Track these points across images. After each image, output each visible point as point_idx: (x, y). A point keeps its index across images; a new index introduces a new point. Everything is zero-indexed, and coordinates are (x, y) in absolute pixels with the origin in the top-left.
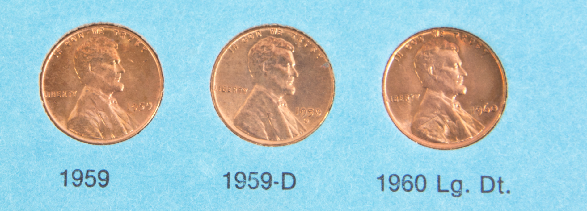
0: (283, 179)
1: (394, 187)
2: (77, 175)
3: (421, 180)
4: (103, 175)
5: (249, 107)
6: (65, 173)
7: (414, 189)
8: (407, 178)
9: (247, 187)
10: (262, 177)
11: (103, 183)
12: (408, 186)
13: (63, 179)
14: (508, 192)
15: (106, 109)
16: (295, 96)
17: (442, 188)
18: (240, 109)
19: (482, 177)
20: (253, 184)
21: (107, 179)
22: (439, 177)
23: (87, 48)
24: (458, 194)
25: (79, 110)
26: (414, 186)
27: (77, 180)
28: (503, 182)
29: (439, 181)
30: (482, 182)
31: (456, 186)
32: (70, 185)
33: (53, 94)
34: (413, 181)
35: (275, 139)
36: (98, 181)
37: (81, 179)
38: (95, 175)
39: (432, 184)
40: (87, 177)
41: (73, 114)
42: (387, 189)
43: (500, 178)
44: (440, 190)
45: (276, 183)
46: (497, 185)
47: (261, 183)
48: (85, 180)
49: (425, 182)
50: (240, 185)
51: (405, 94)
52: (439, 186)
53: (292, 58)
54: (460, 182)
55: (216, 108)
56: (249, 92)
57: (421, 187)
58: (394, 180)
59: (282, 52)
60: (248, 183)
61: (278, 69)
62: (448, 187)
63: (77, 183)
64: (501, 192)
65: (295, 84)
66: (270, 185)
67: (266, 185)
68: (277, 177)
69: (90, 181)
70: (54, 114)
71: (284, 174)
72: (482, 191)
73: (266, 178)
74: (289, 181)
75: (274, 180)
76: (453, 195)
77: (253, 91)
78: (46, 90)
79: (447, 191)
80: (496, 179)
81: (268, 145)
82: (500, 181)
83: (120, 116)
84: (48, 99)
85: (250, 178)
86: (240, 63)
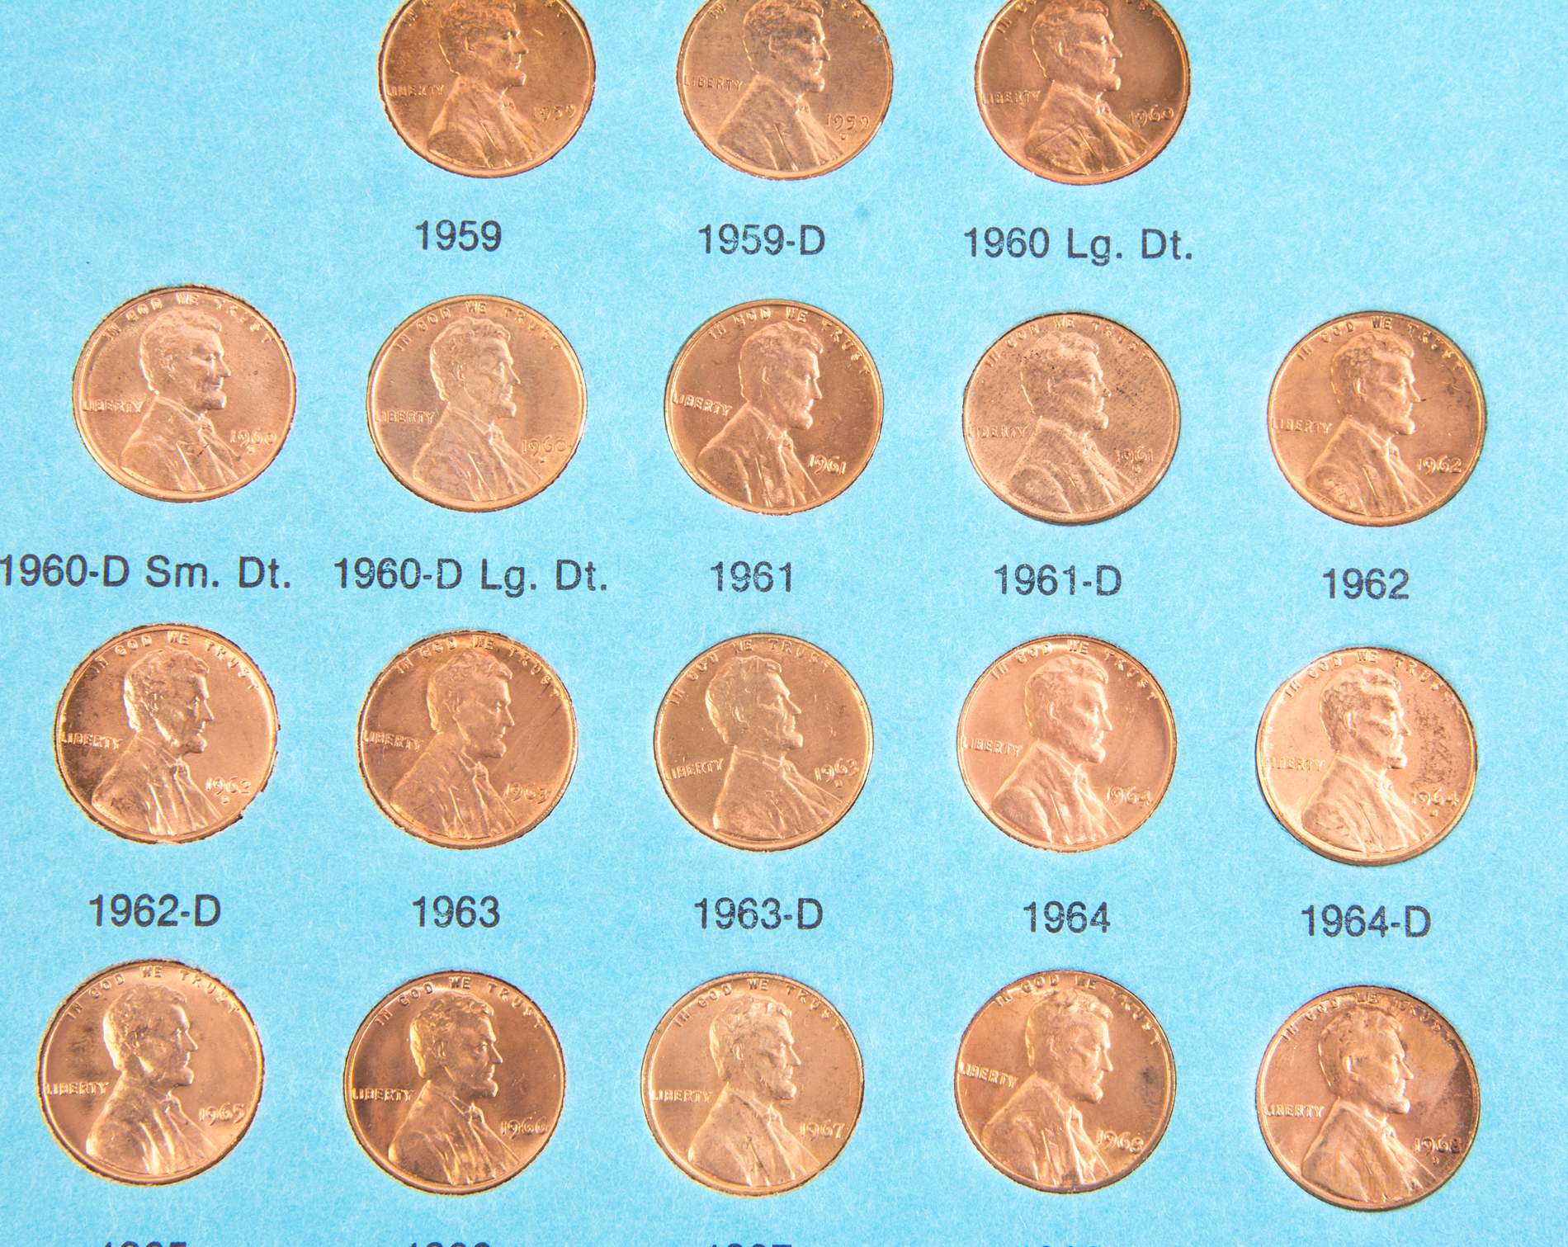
0: (803, 237)
1: (994, 250)
2: (446, 230)
3: (1039, 236)
4: (491, 231)
5: (744, 112)
6: (424, 227)
7: (1028, 252)
8: (1017, 235)
9: (740, 251)
10: (766, 233)
11: (491, 244)
12: (1017, 247)
13: (421, 238)
14: (1189, 256)
15: (494, 115)
16: (826, 95)
17: (1075, 251)
18: (729, 118)
19: (1145, 232)
20: (751, 244)
21: (498, 237)
22: (1071, 231)
23: (461, 11)
24: (1102, 260)
25: (448, 119)
26: (1027, 247)
27: (445, 238)
28: (1180, 239)
29: (1070, 240)
30: (1144, 240)
31: (1100, 247)
32: (433, 247)
33: (403, 90)
34: (1026, 238)
35: (790, 169)
36: (482, 240)
37: (452, 236)
38: (477, 229)
39: (1059, 244)
40: (463, 233)
41: (438, 126)
42: (980, 252)
43: (1175, 233)
44: (1071, 255)
45: (791, 243)
46: (1169, 244)
47: (764, 243)
48: (458, 239)
49: (1047, 240)
50: (728, 247)
51: (1015, 89)
52: (1070, 248)
53: (819, 28)
54: (1107, 240)
55: (686, 114)
56: (744, 88)
57: (1039, 249)
58: (994, 237)
59: (803, 17)
60: (741, 243)
61: (796, 48)
62: (1087, 250)
63: (446, 243)
64: (1177, 257)
65: (826, 74)
66: (780, 247)
67: (774, 247)
68: (790, 233)
69: (468, 240)
70: (404, 124)
71: (804, 228)
72: (1145, 255)
73: (774, 235)
74: (812, 240)
75: (786, 238)
76: (1094, 261)
77: (752, 86)
78: (390, 82)
79: (1085, 256)
80: (1168, 235)
81: (778, 179)
82: (1175, 239)
83: (519, 128)
84: (394, 99)
85: (745, 234)
86: (729, 37)
